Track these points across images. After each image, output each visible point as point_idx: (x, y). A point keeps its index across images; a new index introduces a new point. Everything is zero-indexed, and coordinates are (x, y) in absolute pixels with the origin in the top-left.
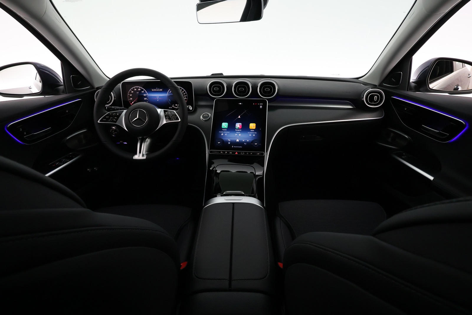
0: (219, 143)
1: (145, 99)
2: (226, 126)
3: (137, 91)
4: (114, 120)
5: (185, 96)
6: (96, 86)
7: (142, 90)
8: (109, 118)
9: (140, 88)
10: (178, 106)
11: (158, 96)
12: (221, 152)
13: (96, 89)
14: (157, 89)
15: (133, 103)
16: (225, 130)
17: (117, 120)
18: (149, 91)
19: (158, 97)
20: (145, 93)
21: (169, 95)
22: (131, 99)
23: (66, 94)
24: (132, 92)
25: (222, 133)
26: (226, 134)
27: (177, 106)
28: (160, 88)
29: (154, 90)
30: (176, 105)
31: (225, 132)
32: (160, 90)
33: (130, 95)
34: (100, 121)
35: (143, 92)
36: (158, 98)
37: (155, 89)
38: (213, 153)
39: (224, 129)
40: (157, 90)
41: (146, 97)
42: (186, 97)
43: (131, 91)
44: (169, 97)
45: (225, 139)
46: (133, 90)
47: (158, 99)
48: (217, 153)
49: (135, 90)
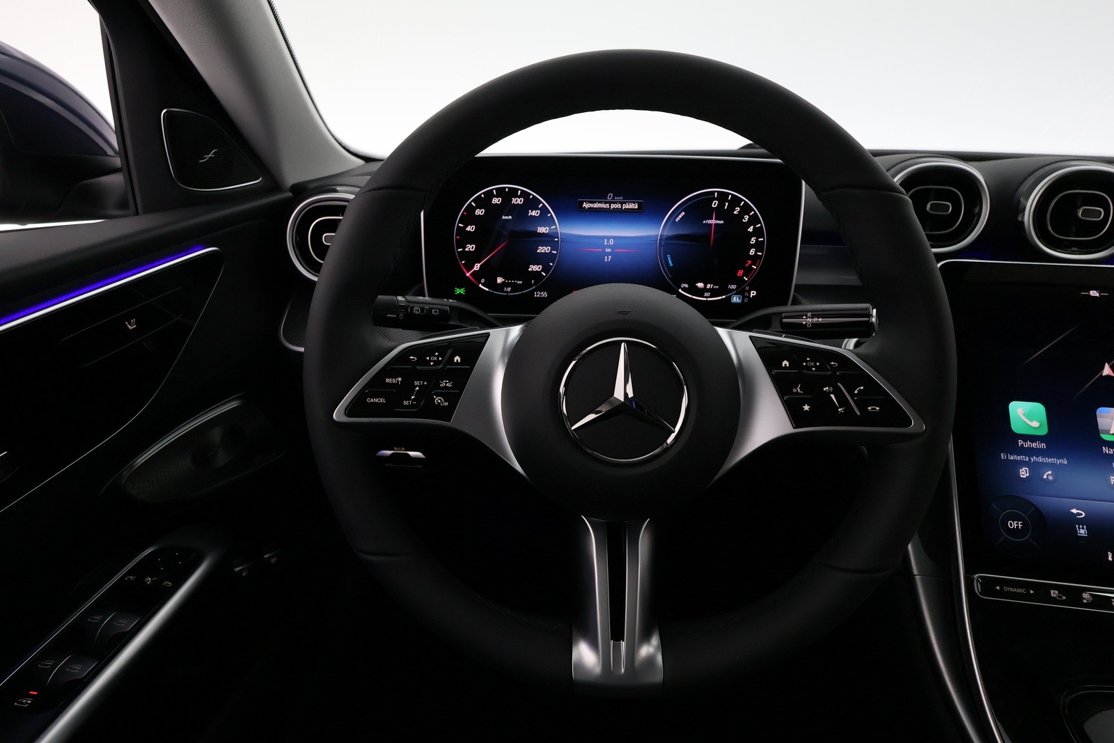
0: (1014, 525)
1: (542, 249)
2: (1035, 424)
3: (506, 206)
4: (438, 400)
5: (753, 240)
6: (293, 175)
7: (533, 204)
8: (406, 389)
9: (521, 193)
10: (708, 290)
11: (609, 238)
12: (1054, 593)
13: (290, 194)
14: (610, 203)
15: (477, 267)
16: (1034, 445)
17: (453, 397)
18: (570, 207)
19: (612, 242)
20: (544, 219)
21: (668, 233)
22: (470, 248)
23: (137, 214)
24: (479, 212)
25: (1023, 464)
26: (1048, 475)
27: (705, 290)
28: (629, 198)
29: (596, 205)
30: (700, 285)
31: (1040, 459)
32: (626, 206)
33: (469, 229)
34: (350, 411)
35: (534, 213)
36: (609, 246)
37: (601, 197)
38: (1002, 594)
39: (1026, 438)
40: (613, 206)
41: (548, 239)
42: (758, 246)
43: (471, 209)
44: (668, 243)
45: (1047, 502)
46: (480, 203)
47: (608, 254)
48: (1026, 597)
49: (496, 201)
